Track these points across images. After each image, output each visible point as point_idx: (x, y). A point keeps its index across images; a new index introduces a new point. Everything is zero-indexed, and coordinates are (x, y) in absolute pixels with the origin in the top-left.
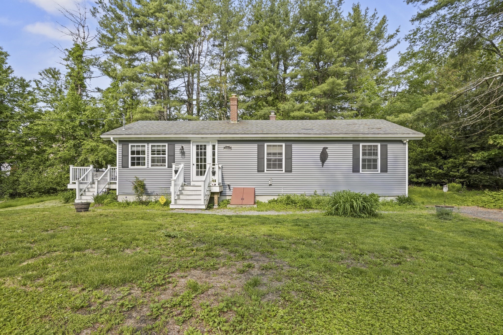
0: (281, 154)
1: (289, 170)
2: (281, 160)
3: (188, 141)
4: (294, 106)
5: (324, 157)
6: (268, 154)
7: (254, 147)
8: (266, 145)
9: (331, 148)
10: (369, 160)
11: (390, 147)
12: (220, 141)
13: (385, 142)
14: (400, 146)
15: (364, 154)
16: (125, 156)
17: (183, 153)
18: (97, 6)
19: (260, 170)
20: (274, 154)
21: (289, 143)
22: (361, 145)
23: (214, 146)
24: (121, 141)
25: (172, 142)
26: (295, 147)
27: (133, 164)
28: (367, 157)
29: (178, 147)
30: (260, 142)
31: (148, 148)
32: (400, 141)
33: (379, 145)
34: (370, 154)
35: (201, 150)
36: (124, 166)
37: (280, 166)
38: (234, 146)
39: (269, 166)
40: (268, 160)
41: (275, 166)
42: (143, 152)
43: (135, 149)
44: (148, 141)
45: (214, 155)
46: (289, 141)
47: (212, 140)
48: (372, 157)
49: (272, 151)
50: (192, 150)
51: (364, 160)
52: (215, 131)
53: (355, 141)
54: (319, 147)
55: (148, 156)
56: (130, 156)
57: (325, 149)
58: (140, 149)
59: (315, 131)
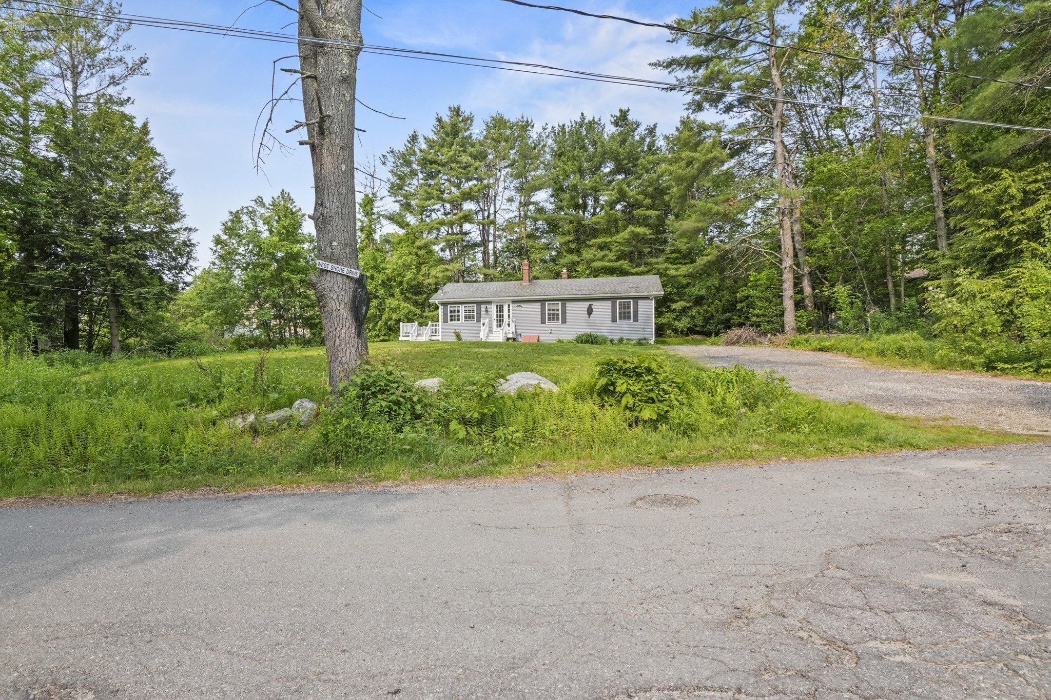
0: (558, 310)
1: (564, 321)
2: (558, 314)
3: (490, 302)
4: (595, 256)
5: (590, 311)
6: (549, 310)
7: (538, 305)
8: (547, 303)
9: (596, 305)
10: (625, 313)
11: (640, 302)
12: (513, 302)
13: (636, 299)
14: (648, 301)
15: (620, 308)
16: (445, 315)
17: (487, 311)
18: (388, 155)
19: (543, 322)
20: (553, 310)
21: (563, 302)
22: (618, 301)
23: (509, 305)
24: (442, 304)
25: (479, 303)
26: (568, 304)
27: (451, 320)
28: (623, 311)
29: (483, 307)
30: (542, 301)
31: (462, 308)
32: (647, 298)
33: (632, 301)
34: (625, 308)
35: (500, 308)
36: (445, 321)
37: (558, 319)
38: (523, 305)
39: (549, 319)
40: (549, 315)
41: (554, 319)
42: (458, 312)
43: (453, 309)
44: (462, 303)
45: (509, 312)
46: (564, 301)
47: (508, 301)
48: (627, 310)
49: (551, 308)
50: (493, 309)
51: (620, 313)
52: (510, 294)
53: (613, 299)
54: (587, 304)
55: (462, 314)
56: (449, 314)
57: (590, 305)
58: (456, 309)
59: (584, 292)
